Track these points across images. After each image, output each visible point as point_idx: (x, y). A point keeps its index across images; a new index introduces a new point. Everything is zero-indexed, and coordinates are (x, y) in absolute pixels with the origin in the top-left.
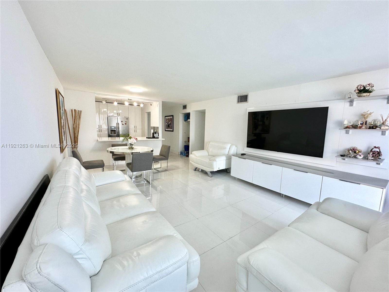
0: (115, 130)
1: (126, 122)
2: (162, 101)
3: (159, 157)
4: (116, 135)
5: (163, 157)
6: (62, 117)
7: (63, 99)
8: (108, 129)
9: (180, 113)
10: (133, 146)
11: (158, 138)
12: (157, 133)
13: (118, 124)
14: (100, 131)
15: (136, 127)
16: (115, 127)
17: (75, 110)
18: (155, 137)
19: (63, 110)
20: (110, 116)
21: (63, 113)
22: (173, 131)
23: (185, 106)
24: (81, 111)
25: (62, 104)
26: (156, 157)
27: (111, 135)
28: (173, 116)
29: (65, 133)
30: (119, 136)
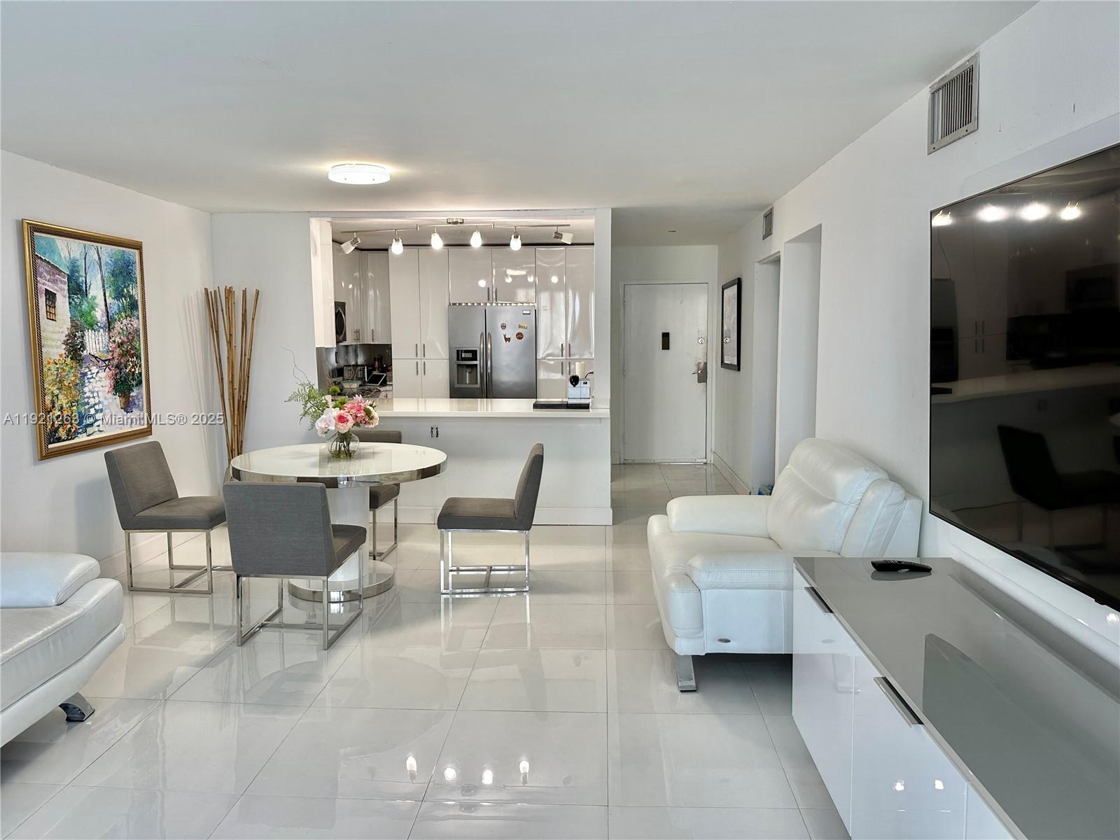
0: (476, 366)
1: (520, 327)
2: (612, 209)
3: (478, 511)
4: (478, 388)
5: (507, 512)
6: (109, 323)
7: (137, 252)
8: (450, 359)
9: (758, 262)
10: (353, 445)
11: (586, 407)
12: (581, 383)
13: (486, 337)
14: (421, 370)
15: (567, 350)
16: (474, 353)
17: (229, 292)
18: (570, 402)
19: (131, 297)
20: (454, 304)
21: (133, 306)
22: (739, 370)
23: (769, 217)
24: (258, 292)
25: (113, 274)
26: (463, 510)
27: (457, 386)
28: (739, 282)
29: (140, 383)
30: (488, 390)
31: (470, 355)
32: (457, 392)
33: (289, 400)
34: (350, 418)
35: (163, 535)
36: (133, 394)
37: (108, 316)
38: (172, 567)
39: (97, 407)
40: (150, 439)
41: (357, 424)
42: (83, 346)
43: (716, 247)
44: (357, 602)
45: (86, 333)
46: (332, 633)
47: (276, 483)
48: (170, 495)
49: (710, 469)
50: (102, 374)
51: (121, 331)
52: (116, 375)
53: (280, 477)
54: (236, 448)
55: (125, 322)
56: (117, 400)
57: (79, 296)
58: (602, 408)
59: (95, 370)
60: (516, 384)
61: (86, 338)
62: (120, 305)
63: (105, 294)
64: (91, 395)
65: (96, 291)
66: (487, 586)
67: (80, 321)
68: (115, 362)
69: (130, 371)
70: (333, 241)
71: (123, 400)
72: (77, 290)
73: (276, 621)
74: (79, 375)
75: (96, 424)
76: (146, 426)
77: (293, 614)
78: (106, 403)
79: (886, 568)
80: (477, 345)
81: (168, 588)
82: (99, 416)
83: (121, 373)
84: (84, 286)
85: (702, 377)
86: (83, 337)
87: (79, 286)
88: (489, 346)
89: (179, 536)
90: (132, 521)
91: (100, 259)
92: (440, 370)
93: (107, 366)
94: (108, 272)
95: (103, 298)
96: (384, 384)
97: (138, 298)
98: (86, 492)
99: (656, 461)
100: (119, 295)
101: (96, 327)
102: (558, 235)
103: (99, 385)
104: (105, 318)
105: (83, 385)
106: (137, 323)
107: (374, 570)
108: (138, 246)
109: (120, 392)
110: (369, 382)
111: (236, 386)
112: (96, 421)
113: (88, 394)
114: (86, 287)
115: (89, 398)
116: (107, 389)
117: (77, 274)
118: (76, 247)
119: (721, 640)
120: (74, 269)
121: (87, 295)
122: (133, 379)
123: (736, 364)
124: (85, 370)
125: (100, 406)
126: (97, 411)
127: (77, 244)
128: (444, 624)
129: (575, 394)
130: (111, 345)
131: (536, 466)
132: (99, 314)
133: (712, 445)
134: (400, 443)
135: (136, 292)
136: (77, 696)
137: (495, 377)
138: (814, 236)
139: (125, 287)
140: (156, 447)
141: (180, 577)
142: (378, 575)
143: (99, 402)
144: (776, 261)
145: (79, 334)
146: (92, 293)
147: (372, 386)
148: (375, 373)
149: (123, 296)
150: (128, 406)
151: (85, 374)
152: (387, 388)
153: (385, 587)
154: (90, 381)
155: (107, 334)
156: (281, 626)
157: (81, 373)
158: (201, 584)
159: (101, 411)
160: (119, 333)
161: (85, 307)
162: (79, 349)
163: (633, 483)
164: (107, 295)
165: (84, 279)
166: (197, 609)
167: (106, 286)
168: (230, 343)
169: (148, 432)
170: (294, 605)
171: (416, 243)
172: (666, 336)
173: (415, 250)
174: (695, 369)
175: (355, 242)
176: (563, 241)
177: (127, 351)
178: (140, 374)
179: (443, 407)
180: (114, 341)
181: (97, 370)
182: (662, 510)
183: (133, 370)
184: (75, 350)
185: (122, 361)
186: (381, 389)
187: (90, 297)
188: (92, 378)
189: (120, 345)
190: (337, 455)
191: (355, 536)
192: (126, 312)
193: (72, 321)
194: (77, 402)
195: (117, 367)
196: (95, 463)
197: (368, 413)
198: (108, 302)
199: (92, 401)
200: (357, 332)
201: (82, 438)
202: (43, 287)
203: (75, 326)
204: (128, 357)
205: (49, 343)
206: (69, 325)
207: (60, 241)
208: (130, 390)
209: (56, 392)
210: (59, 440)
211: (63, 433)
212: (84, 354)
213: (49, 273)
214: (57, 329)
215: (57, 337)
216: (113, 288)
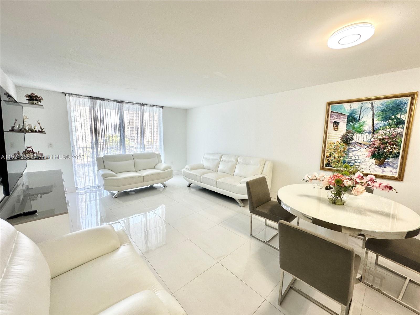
6: (374, 131)
7: (409, 98)
19: (398, 119)
21: (399, 123)
25: (383, 111)
29: (397, 157)
36: (389, 161)
37: (373, 128)
39: (356, 161)
42: (352, 139)
45: (355, 135)
50: (363, 150)
51: (384, 134)
52: (374, 151)
55: (389, 130)
56: (373, 161)
57: (354, 122)
59: (358, 148)
62: (386, 123)
63: (373, 120)
64: (354, 156)
65: (366, 119)
67: (352, 130)
69: (388, 151)
71: (379, 162)
74: (347, 149)
76: (397, 176)
78: (363, 160)
83: (378, 151)
84: (358, 118)
86: (352, 136)
87: (355, 118)
91: (373, 106)
93: (367, 147)
94: (379, 111)
95: (371, 121)
97: (406, 119)
100: (385, 119)
101: (362, 132)
104: (371, 129)
105: (349, 152)
106: (401, 130)
108: (411, 95)
109: (375, 158)
112: (354, 165)
113: (352, 156)
114: (359, 118)
115: (352, 157)
116: (366, 156)
117: (354, 114)
118: (355, 106)
121: (359, 121)
122: (391, 155)
124: (350, 147)
125: (359, 161)
126: (356, 162)
127: (357, 103)
130: (373, 139)
132: (368, 127)
139: (392, 115)
143: (358, 159)
145: (350, 135)
146: (363, 120)
149: (390, 119)
150: (382, 165)
151: (352, 149)
154: (354, 151)
155: (371, 135)
157: (348, 148)
159: (359, 163)
160: (382, 135)
162: (349, 140)
164: (375, 120)
165: (359, 116)
167: (375, 116)
177: (387, 142)
178: (399, 153)
180: (377, 138)
181: (360, 148)
183: (392, 150)
184: (346, 140)
185: (381, 146)
187: (361, 121)
188: (356, 150)
189: (382, 140)
192: (390, 126)
194: (344, 157)
195: (376, 148)
198: (375, 122)
199: (353, 158)
202: (333, 121)
203: (348, 132)
204: (388, 145)
205: (332, 137)
206: (345, 132)
207: (345, 105)
208: (386, 158)
209: (332, 152)
210: (331, 166)
211: (332, 165)
212: (353, 141)
213: (337, 116)
214: (337, 133)
215: (337, 135)
216: (380, 117)
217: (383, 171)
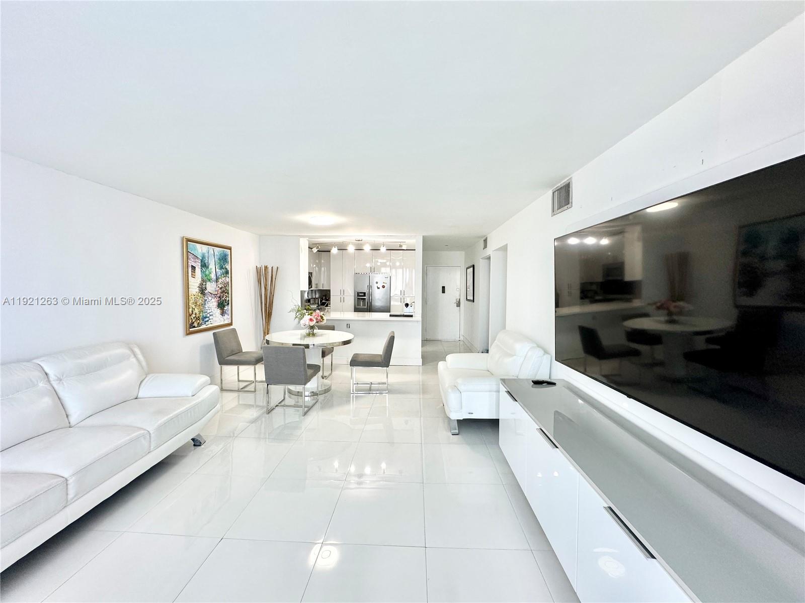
0: (365, 299)
1: (384, 283)
2: (423, 236)
3: (368, 359)
4: (365, 308)
5: (379, 359)
6: (217, 279)
7: (229, 251)
8: (355, 296)
9: (482, 258)
10: (315, 331)
11: (411, 316)
12: (409, 306)
13: (370, 287)
14: (342, 300)
15: (403, 293)
16: (365, 293)
17: (266, 268)
18: (405, 314)
19: (226, 269)
20: (357, 273)
21: (227, 272)
22: (474, 302)
23: (485, 241)
24: (278, 268)
25: (219, 259)
26: (360, 359)
27: (357, 307)
28: (473, 266)
29: (228, 304)
30: (370, 309)
31: (363, 294)
32: (357, 310)
33: (290, 312)
34: (314, 319)
35: (235, 367)
36: (225, 308)
38: (239, 381)
40: (231, 327)
41: (317, 322)
42: (206, 289)
43: (464, 252)
44: (316, 396)
45: (207, 283)
46: (306, 409)
47: (283, 346)
48: (240, 351)
49: (462, 343)
50: (213, 300)
51: (221, 282)
52: (219, 301)
53: (286, 343)
54: (267, 331)
55: (223, 279)
56: (219, 311)
57: (205, 268)
58: (418, 317)
59: (210, 298)
60: (382, 307)
61: (207, 285)
62: (222, 272)
63: (215, 267)
65: (212, 266)
66: (370, 391)
67: (205, 278)
68: (219, 295)
70: (309, 248)
71: (221, 311)
72: (204, 265)
73: (282, 404)
75: (210, 321)
76: (230, 322)
77: (289, 401)
78: (214, 312)
79: (537, 383)
80: (365, 290)
81: (237, 389)
82: (210, 317)
83: (221, 300)
85: (458, 305)
87: (205, 264)
88: (371, 291)
89: (242, 368)
90: (223, 362)
91: (214, 253)
92: (350, 301)
93: (215, 297)
94: (217, 259)
95: (215, 269)
96: (327, 306)
97: (229, 269)
98: (205, 348)
99: (440, 339)
100: (221, 268)
101: (211, 281)
102: (401, 246)
103: (212, 304)
104: (215, 277)
105: (205, 304)
106: (228, 280)
107: (323, 382)
108: (230, 249)
109: (220, 308)
110: (321, 305)
111: (268, 306)
112: (210, 319)
113: (207, 308)
114: (208, 264)
115: (207, 310)
116: (215, 306)
117: (204, 259)
118: (205, 248)
119: (469, 413)
120: (203, 257)
122: (226, 303)
123: (472, 299)
124: (206, 298)
126: (210, 315)
128: (352, 406)
129: (407, 311)
130: (217, 288)
131: (391, 340)
132: (213, 276)
133: (462, 332)
134: (334, 330)
135: (228, 267)
136: (199, 435)
137: (373, 304)
138: (504, 249)
139: (224, 265)
140: (234, 330)
141: (242, 385)
142: (324, 385)
143: (212, 312)
144: (489, 258)
145: (204, 284)
146: (210, 267)
147: (322, 307)
148: (323, 301)
149: (223, 268)
150: (223, 314)
151: (206, 300)
152: (328, 307)
153: (327, 391)
154: (208, 303)
155: (216, 284)
156: (283, 406)
157: (204, 300)
158: (251, 388)
159: (212, 315)
160: (221, 284)
161: (207, 273)
162: (204, 290)
163: (430, 348)
164: (217, 267)
165: (207, 262)
166: (249, 398)
167: (216, 264)
168: (265, 288)
169: (231, 324)
170: (290, 397)
171: (342, 248)
172: (443, 288)
173: (341, 251)
174: (455, 301)
175: (318, 248)
176: (403, 248)
177: (224, 291)
178: (229, 300)
179: (352, 316)
180: (219, 287)
182: (444, 359)
183: (226, 299)
184: (202, 291)
185: (222, 295)
186: (326, 308)
187: (209, 269)
188: (209, 301)
189: (221, 288)
190: (309, 335)
191: (316, 368)
192: (224, 275)
193: (202, 278)
194: (202, 311)
195: (219, 297)
196: (208, 337)
197: (322, 317)
198: (217, 271)
199: (208, 311)
200: (317, 284)
201: (204, 327)
202: (191, 264)
203: (203, 280)
204: (224, 293)
205: (192, 287)
206: (201, 280)
207: (198, 246)
208: (224, 307)
209: (194, 307)
210: (194, 327)
211: (195, 324)
212: (206, 292)
213: (193, 258)
214: (195, 281)
215: (195, 284)
216: (219, 265)
217: (224, 320)
